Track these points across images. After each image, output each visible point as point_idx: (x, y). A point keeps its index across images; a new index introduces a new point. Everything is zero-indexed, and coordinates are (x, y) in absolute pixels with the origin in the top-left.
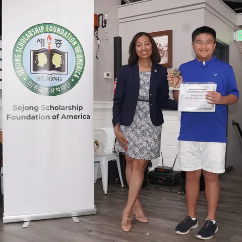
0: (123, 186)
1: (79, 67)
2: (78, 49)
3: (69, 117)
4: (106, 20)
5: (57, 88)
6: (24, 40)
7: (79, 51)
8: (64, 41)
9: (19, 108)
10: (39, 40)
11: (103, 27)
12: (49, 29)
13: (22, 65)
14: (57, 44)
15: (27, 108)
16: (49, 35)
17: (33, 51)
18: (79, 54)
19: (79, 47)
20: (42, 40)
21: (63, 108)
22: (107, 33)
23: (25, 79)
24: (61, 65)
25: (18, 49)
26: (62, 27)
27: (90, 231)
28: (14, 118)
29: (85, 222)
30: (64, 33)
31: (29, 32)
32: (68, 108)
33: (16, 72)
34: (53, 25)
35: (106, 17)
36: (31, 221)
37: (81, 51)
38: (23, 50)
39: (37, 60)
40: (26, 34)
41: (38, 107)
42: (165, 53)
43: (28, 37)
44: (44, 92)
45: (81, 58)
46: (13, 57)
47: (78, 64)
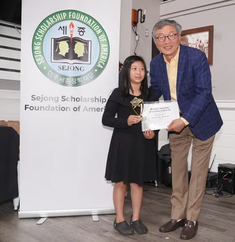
0: (156, 185)
1: (103, 57)
2: (102, 37)
3: (91, 109)
5: (78, 79)
6: (44, 28)
7: (103, 40)
8: (87, 29)
9: (38, 98)
10: (60, 27)
11: (142, 22)
12: (71, 16)
13: (42, 54)
14: (80, 32)
15: (46, 99)
16: (72, 23)
17: (54, 39)
18: (104, 43)
19: (104, 36)
20: (64, 27)
21: (86, 100)
22: (147, 30)
23: (45, 68)
24: (84, 54)
25: (38, 37)
26: (86, 15)
27: (106, 231)
28: (32, 108)
29: (104, 221)
31: (50, 19)
32: (90, 100)
33: (36, 61)
34: (76, 12)
35: (144, 13)
36: (48, 217)
37: (105, 40)
38: (43, 38)
40: (47, 21)
41: (58, 98)
42: (206, 49)
43: (49, 24)
44: (64, 82)
45: (106, 47)
46: (33, 45)
47: (102, 53)
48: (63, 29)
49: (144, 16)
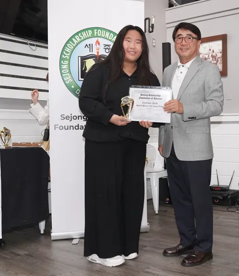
4: (153, 25)
6: (71, 46)
9: (67, 118)
10: (87, 45)
11: (150, 32)
12: (97, 34)
13: (70, 72)
14: (106, 49)
15: (75, 118)
16: (97, 40)
17: (81, 57)
20: (90, 45)
22: (154, 39)
23: (73, 87)
25: (65, 55)
26: (110, 32)
28: (62, 128)
30: (114, 37)
31: (76, 37)
33: (63, 80)
34: (102, 29)
35: (153, 21)
36: (80, 238)
38: (70, 56)
39: (86, 67)
40: (73, 39)
42: (219, 59)
43: (76, 42)
46: (60, 64)
48: (89, 46)
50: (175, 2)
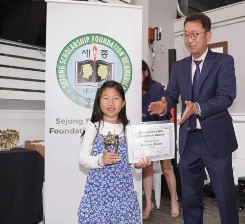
1: (126, 79)
2: (125, 59)
6: (68, 51)
7: (126, 62)
8: (110, 52)
9: (63, 122)
10: (84, 51)
11: (158, 40)
12: (94, 40)
13: (66, 77)
14: (103, 54)
15: (70, 122)
16: (95, 46)
17: (78, 62)
18: (126, 65)
19: (127, 58)
20: (87, 51)
22: (162, 46)
23: (69, 91)
24: (107, 76)
25: (62, 61)
26: (108, 38)
28: (57, 132)
30: (111, 43)
31: (73, 43)
33: (60, 85)
34: (99, 35)
35: (161, 30)
37: (128, 61)
38: (67, 62)
39: (82, 72)
40: (71, 45)
41: (82, 121)
43: (73, 48)
44: (89, 104)
45: (128, 69)
46: (57, 69)
47: (125, 75)
49: (160, 34)
50: (182, 14)
